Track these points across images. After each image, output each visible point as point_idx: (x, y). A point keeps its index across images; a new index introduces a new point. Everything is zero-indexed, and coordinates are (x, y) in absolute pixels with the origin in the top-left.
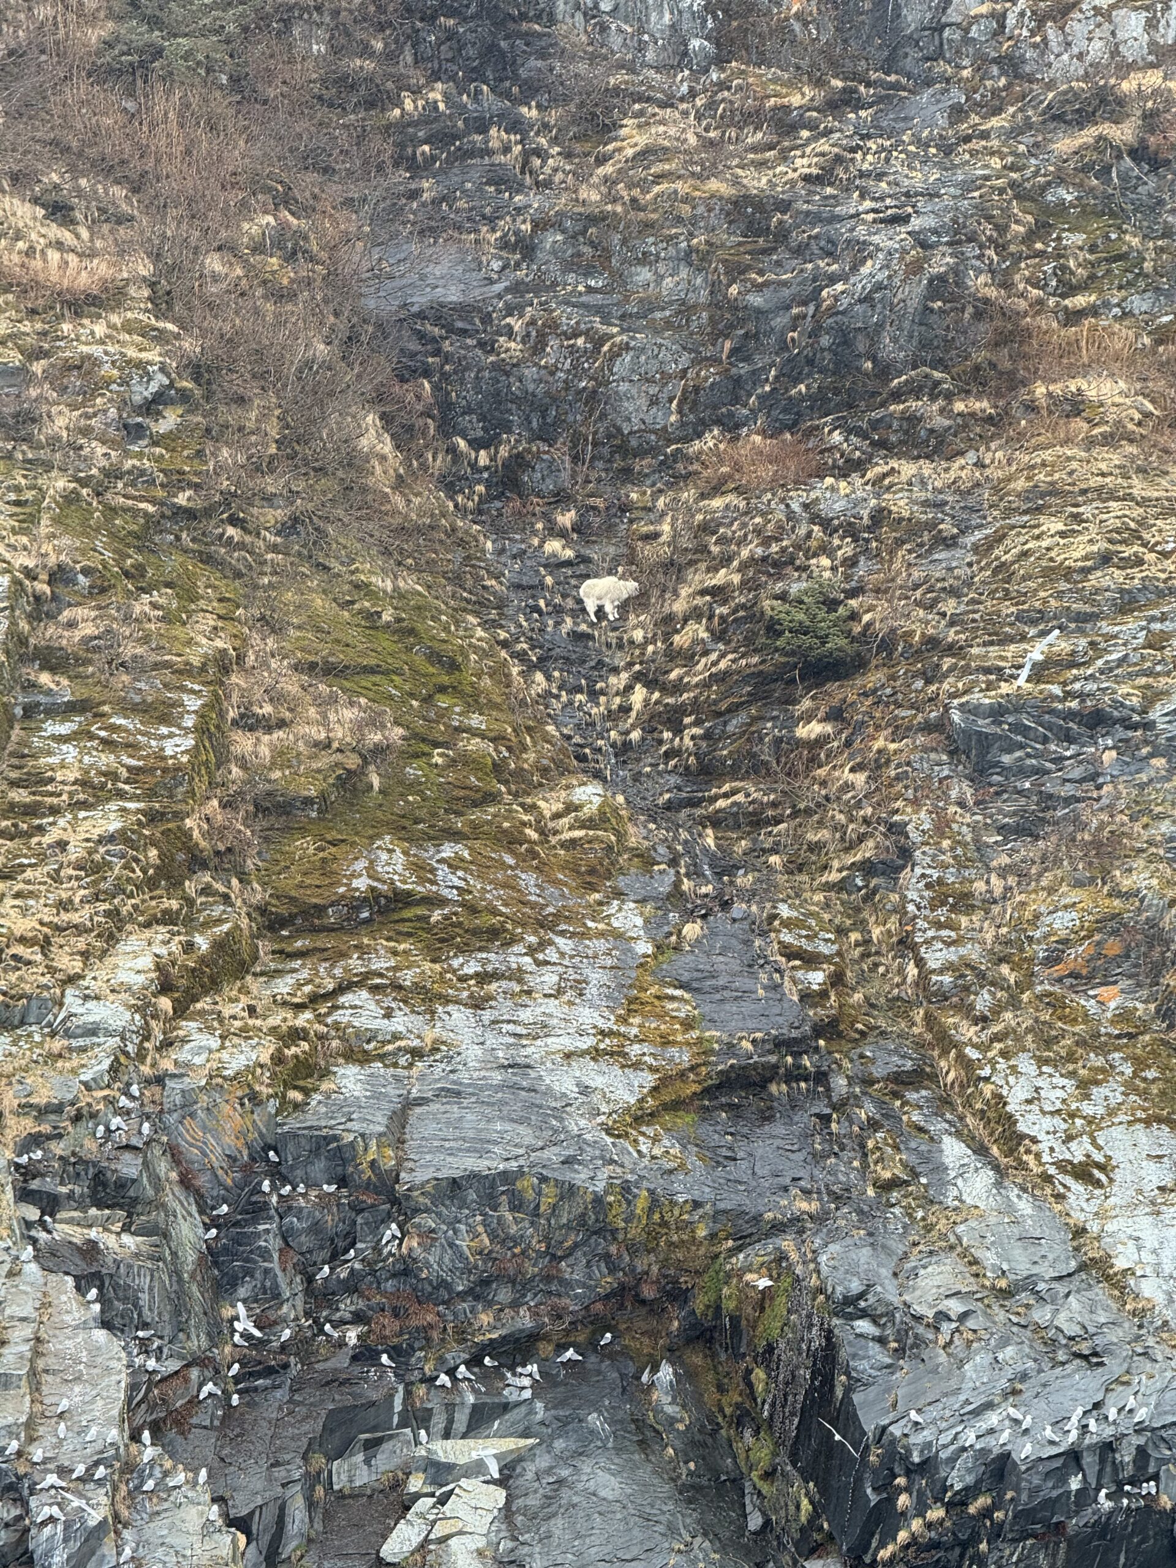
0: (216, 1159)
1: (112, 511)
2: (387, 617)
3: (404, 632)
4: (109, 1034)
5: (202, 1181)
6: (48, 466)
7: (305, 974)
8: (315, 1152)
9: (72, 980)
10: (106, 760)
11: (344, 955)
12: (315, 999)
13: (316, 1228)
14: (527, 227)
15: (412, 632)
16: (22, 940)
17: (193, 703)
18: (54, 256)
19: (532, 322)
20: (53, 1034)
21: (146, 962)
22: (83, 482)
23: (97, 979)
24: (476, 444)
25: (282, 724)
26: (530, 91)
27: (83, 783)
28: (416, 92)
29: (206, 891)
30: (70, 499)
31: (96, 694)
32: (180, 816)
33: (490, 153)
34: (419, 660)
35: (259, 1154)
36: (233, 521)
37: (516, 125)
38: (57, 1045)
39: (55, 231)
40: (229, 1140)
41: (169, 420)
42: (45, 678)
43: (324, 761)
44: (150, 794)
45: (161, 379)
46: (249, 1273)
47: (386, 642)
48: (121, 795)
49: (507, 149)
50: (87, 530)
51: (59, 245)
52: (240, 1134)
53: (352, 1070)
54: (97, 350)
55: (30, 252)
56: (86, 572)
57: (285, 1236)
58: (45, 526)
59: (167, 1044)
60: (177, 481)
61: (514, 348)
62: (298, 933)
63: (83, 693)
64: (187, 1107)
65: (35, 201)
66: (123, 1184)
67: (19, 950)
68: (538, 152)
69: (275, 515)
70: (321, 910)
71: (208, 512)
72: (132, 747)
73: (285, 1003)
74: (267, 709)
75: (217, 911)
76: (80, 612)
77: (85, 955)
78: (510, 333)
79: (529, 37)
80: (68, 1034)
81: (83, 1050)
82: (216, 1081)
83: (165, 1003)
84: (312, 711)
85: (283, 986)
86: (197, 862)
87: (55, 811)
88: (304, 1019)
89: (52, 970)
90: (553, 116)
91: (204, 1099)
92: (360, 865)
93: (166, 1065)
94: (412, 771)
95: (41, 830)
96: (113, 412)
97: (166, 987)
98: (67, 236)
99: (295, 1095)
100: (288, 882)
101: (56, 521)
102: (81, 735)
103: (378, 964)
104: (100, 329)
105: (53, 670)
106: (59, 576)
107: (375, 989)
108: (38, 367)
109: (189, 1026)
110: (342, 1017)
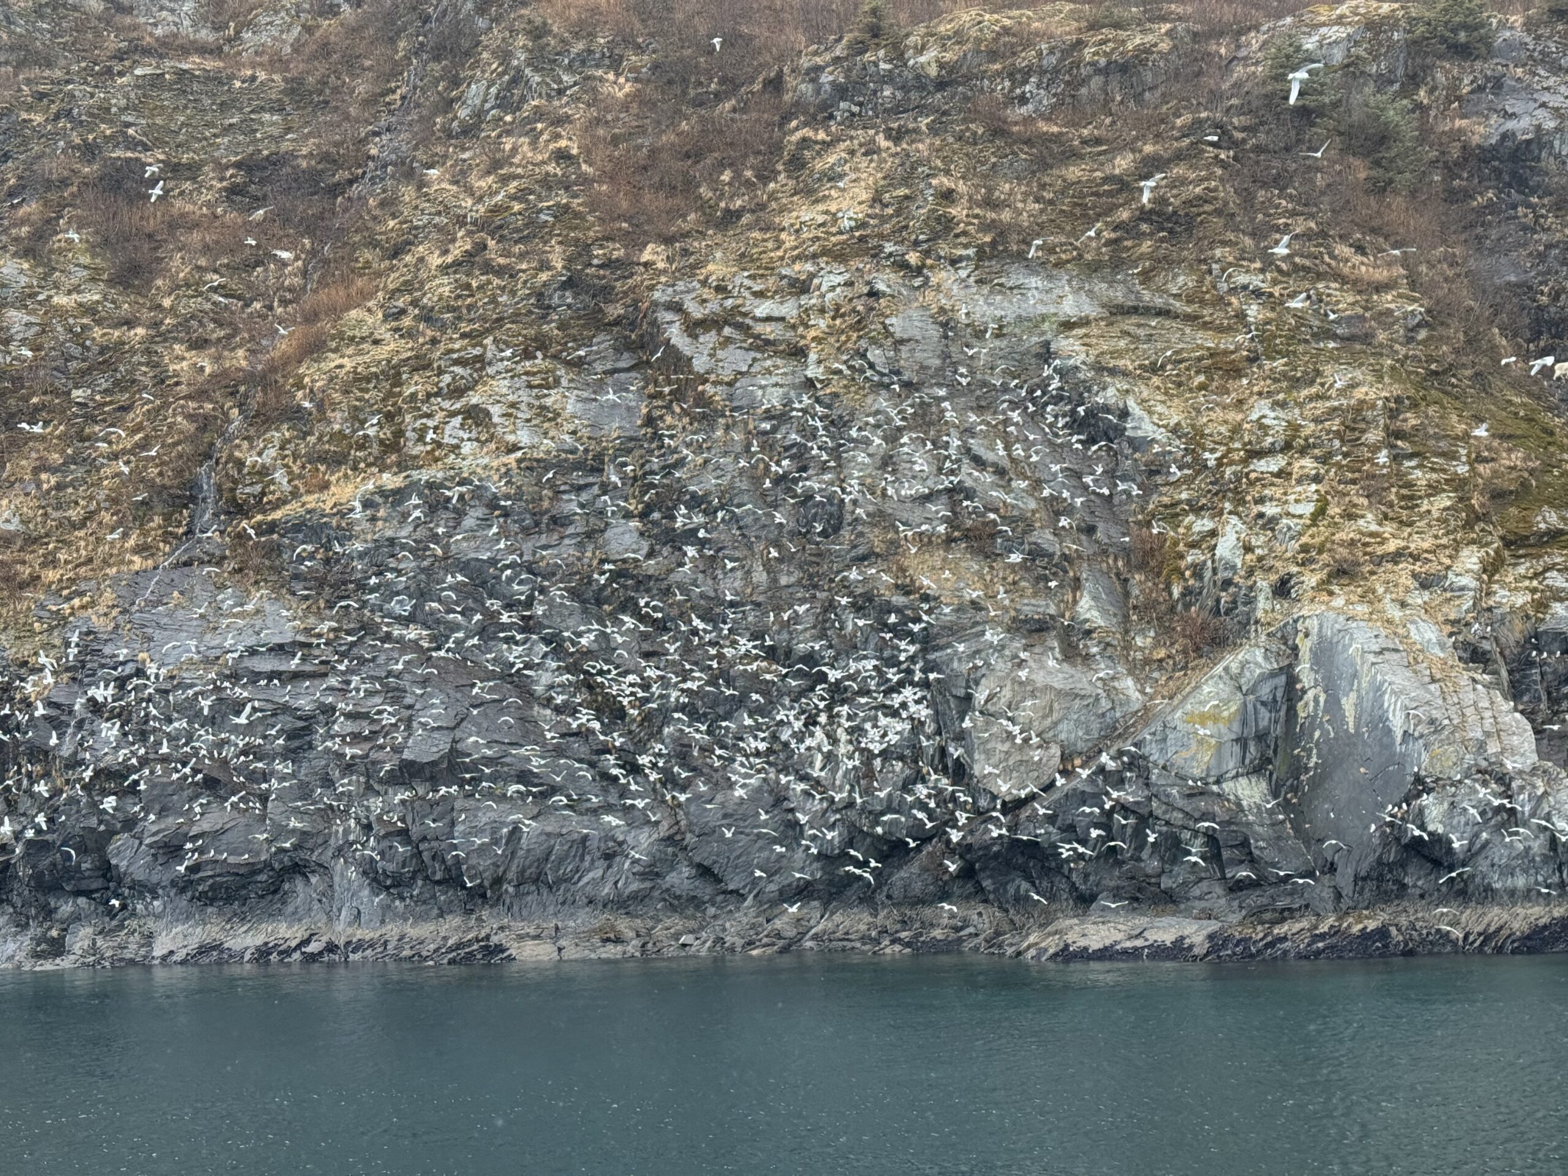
0: (1512, 643)
1: (1409, 373)
2: (1522, 414)
3: (1529, 420)
4: (1470, 590)
5: (1507, 652)
6: (1381, 355)
7: (1528, 564)
8: (1554, 640)
9: (1448, 568)
10: (1434, 476)
11: (1541, 556)
12: (1536, 575)
13: (1555, 672)
14: (1541, 248)
15: (1533, 420)
16: (1426, 551)
17: (1463, 452)
18: (1363, 268)
19: (1553, 288)
20: (1445, 590)
21: (1475, 560)
22: (1397, 361)
23: (1458, 567)
24: (1529, 341)
25: (1493, 460)
26: (1533, 192)
27: (1429, 486)
28: (1481, 194)
29: (1482, 530)
30: (1393, 368)
31: (1421, 449)
32: (1469, 499)
33: (1517, 218)
34: (1538, 432)
35: (1528, 641)
36: (1454, 376)
37: (1528, 206)
38: (1449, 595)
39: (1360, 258)
40: (1517, 635)
41: (1423, 334)
42: (1399, 443)
43: (1514, 475)
44: (1455, 490)
45: (1419, 317)
46: (1528, 690)
47: (1524, 425)
48: (1444, 491)
49: (1526, 216)
50: (1400, 381)
51: (1362, 263)
52: (1521, 632)
53: (1558, 604)
54: (1392, 306)
55: (1354, 267)
56: (1408, 398)
57: (1542, 674)
58: (1387, 380)
59: (1488, 594)
60: (1430, 359)
61: (1544, 299)
62: (1520, 547)
63: (1416, 449)
64: (1502, 621)
65: (1351, 246)
66: (1484, 653)
67: (1426, 555)
68: (1542, 216)
69: (1468, 372)
70: (1527, 538)
71: (1445, 372)
72: (1444, 471)
73: (1525, 577)
74: (1486, 454)
75: (1489, 538)
76: (1408, 415)
77: (1450, 557)
78: (1542, 293)
79: (1532, 169)
80: (1452, 590)
81: (1459, 597)
82: (1513, 610)
83: (1485, 577)
84: (1504, 455)
85: (1521, 570)
86: (1478, 519)
87: (1420, 497)
88: (1535, 583)
89: (1440, 563)
90: (1546, 201)
91: (1509, 618)
92: (1539, 518)
93: (1491, 603)
94: (1547, 478)
95: (1417, 506)
96: (1402, 332)
97: (1485, 571)
98: (1365, 260)
99: (1540, 615)
100: (1510, 525)
101: (1391, 377)
102: (1420, 466)
103: (1558, 560)
104: (1389, 297)
105: (1401, 439)
106: (1398, 400)
107: (1559, 570)
108: (1367, 315)
109: (1495, 587)
110: (1549, 582)
